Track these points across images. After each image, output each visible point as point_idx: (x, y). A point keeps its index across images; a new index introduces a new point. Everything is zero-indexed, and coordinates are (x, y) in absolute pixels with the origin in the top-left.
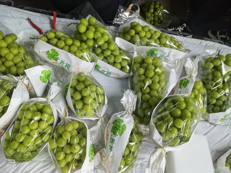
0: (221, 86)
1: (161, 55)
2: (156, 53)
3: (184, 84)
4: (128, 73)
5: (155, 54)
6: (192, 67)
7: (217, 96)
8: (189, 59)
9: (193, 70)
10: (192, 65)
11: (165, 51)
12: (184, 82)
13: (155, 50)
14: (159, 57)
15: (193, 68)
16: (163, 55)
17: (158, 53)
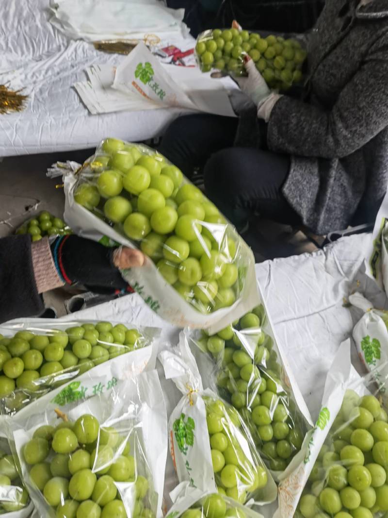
0: (263, 385)
1: (95, 387)
2: (79, 389)
3: (185, 436)
4: (24, 507)
5: (79, 393)
6: (184, 371)
7: (266, 417)
8: (165, 355)
9: (188, 376)
10: (179, 368)
11: (100, 374)
12: (184, 429)
13: (72, 386)
14: (93, 394)
15: (186, 373)
16: (100, 384)
17: (85, 387)
